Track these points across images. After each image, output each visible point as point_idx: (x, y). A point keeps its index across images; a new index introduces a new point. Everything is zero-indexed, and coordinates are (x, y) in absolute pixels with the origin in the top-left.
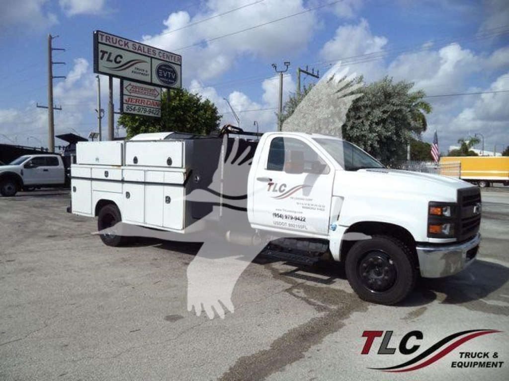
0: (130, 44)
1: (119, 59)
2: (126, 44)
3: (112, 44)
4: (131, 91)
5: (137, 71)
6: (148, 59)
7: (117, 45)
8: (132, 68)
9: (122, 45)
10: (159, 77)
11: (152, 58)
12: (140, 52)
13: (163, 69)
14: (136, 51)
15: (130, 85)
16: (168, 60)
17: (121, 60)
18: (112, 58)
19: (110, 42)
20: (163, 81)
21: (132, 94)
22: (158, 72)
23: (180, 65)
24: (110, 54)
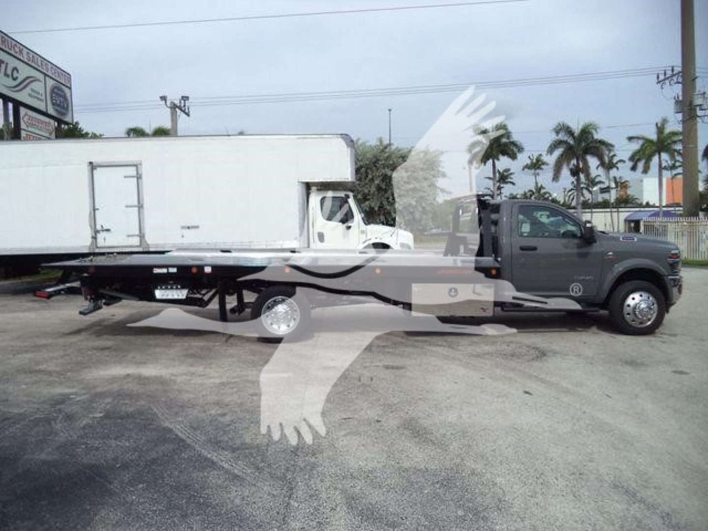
0: (25, 51)
1: (15, 74)
2: (21, 52)
3: (7, 49)
4: (28, 124)
5: (33, 94)
6: (41, 77)
7: (12, 52)
8: (28, 90)
9: (17, 53)
10: (53, 104)
11: (46, 75)
12: (33, 64)
13: (57, 94)
14: (30, 63)
15: (26, 114)
16: (58, 79)
17: (17, 75)
18: (9, 72)
19: (5, 47)
20: (57, 110)
21: (30, 129)
22: (52, 97)
23: (70, 88)
24: (7, 64)
